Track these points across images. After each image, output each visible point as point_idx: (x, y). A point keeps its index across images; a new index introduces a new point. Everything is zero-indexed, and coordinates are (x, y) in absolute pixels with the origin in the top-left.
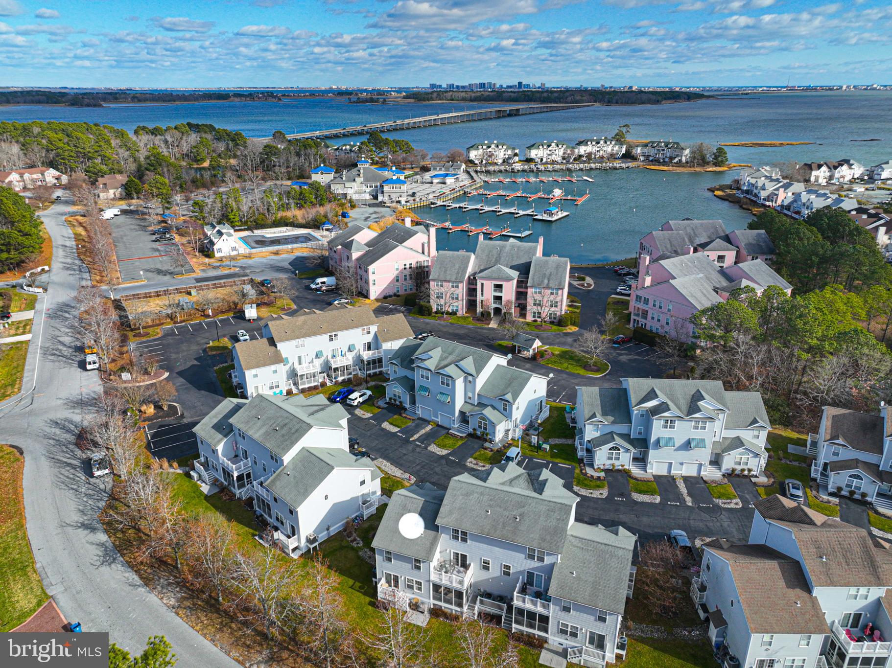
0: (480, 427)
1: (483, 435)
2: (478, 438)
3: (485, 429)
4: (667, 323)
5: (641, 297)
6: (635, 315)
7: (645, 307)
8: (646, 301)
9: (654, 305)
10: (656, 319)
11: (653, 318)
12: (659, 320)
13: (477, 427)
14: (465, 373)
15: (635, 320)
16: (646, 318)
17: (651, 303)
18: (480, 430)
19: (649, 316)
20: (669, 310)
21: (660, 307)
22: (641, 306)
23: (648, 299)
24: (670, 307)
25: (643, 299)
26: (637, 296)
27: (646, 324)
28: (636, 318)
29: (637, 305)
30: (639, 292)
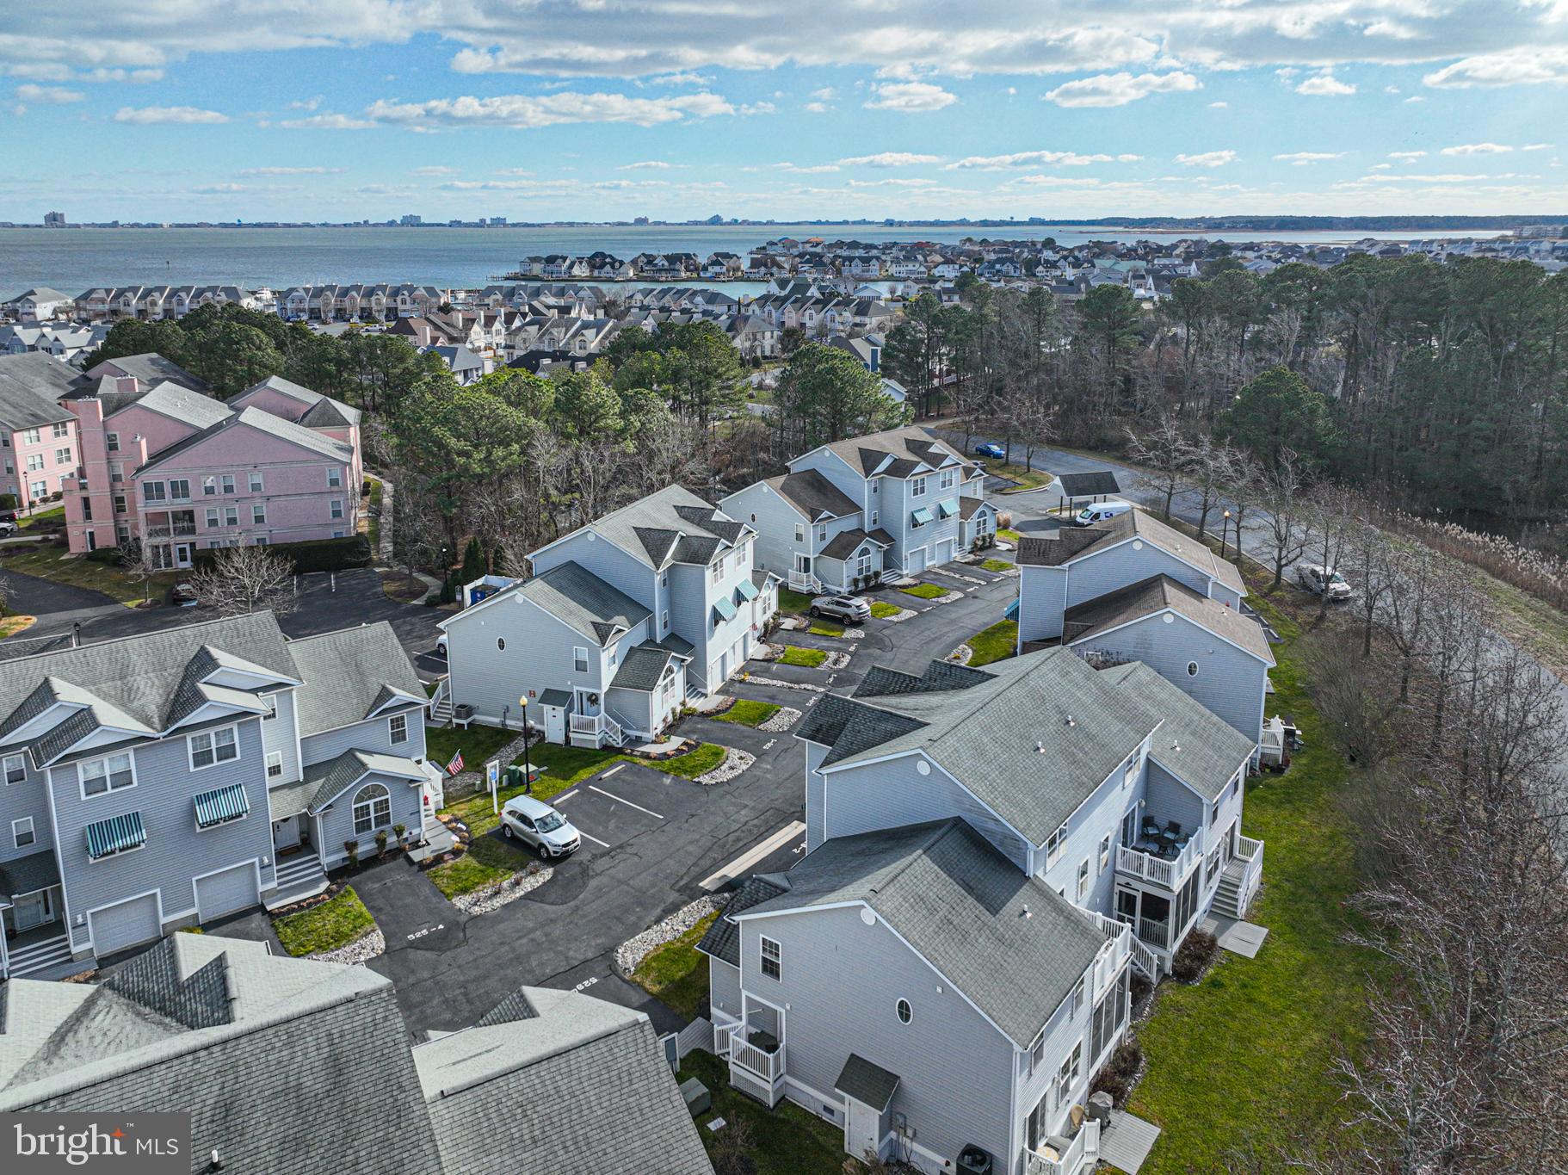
0: (363, 826)
1: (381, 842)
2: (372, 861)
3: (383, 820)
4: (259, 519)
5: (160, 487)
6: (152, 533)
7: (181, 504)
8: (180, 489)
9: (209, 491)
10: (223, 522)
11: (213, 522)
12: (232, 521)
13: (353, 835)
15: (155, 548)
16: (192, 531)
17: (196, 489)
18: (366, 835)
19: (201, 521)
20: (256, 487)
21: (229, 489)
22: (170, 504)
23: (185, 484)
24: (258, 479)
25: (167, 489)
26: (147, 487)
27: (193, 545)
28: (160, 540)
29: (151, 510)
30: (151, 476)
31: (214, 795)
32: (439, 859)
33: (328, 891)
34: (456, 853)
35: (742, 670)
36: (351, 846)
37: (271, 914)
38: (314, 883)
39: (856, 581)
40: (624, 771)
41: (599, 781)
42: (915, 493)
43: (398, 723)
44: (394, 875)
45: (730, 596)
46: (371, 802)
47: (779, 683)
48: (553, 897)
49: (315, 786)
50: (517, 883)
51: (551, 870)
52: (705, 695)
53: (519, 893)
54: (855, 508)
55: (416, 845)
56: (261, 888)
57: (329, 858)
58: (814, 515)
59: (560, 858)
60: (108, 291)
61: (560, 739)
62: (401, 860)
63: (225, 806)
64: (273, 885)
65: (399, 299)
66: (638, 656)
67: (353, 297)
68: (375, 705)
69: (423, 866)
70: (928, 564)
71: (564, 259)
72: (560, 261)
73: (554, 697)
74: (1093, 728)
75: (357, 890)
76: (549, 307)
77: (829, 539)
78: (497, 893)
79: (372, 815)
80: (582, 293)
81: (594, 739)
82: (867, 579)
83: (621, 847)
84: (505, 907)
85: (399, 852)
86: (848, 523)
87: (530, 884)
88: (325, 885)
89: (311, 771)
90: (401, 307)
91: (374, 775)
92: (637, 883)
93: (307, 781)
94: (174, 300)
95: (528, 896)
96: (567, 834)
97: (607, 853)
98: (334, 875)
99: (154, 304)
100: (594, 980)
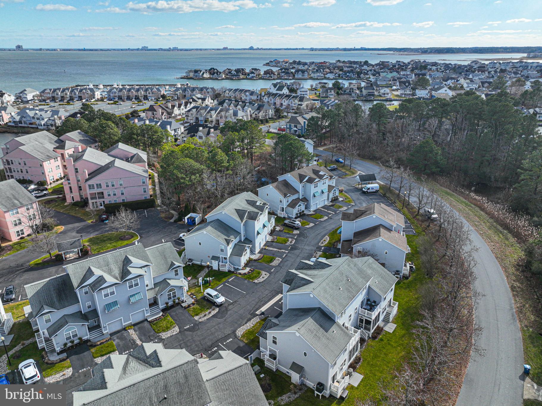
0: (170, 298)
1: (174, 302)
2: (172, 307)
4: (122, 194)
5: (93, 185)
6: (92, 199)
7: (100, 190)
8: (99, 186)
9: (107, 186)
10: (112, 195)
11: (109, 195)
12: (115, 195)
13: (167, 301)
14: (141, 268)
15: (93, 203)
16: (103, 197)
17: (104, 186)
18: (171, 300)
19: (106, 195)
20: (121, 185)
21: (113, 185)
22: (96, 190)
23: (100, 184)
24: (122, 182)
25: (95, 186)
26: (89, 186)
27: (104, 202)
28: (94, 201)
29: (91, 192)
30: (90, 182)
31: (134, 295)
32: (189, 306)
33: (162, 315)
34: (193, 304)
35: (265, 245)
36: (167, 303)
37: (149, 322)
38: (159, 313)
39: (297, 214)
40: (234, 279)
41: (228, 282)
42: (315, 187)
43: (176, 271)
44: (178, 310)
45: (262, 226)
46: (171, 293)
47: (275, 249)
48: (219, 316)
49: (157, 289)
50: (210, 313)
51: (218, 309)
52: (255, 254)
53: (211, 315)
54: (297, 192)
55: (183, 302)
56: (146, 315)
57: (162, 306)
58: (285, 196)
59: (220, 306)
60: (50, 90)
61: (217, 269)
62: (179, 306)
63: (137, 297)
64: (149, 314)
65: (148, 92)
66: (237, 246)
67: (132, 92)
68: (170, 267)
69: (185, 308)
70: (318, 207)
71: (201, 71)
72: (199, 72)
73: (215, 258)
74: (355, 281)
75: (170, 315)
76: (199, 99)
77: (289, 202)
78: (205, 315)
79: (172, 295)
80: (208, 90)
81: (226, 269)
82: (300, 213)
83: (235, 302)
84: (207, 319)
85: (179, 304)
86: (295, 197)
87: (213, 313)
88: (161, 313)
89: (156, 285)
90: (148, 95)
91: (172, 286)
92: (240, 312)
93: (155, 288)
94: (73, 93)
95: (213, 316)
96: (221, 299)
97: (232, 304)
98: (163, 310)
99: (66, 94)
100: (231, 339)
